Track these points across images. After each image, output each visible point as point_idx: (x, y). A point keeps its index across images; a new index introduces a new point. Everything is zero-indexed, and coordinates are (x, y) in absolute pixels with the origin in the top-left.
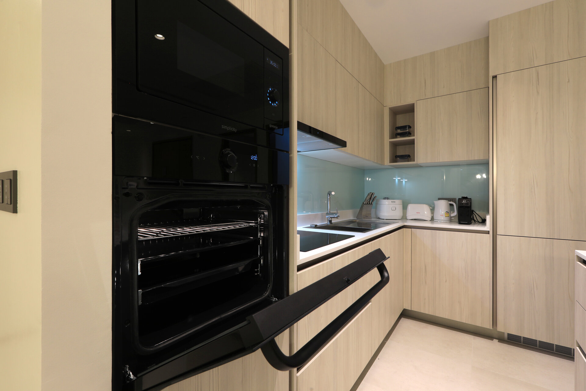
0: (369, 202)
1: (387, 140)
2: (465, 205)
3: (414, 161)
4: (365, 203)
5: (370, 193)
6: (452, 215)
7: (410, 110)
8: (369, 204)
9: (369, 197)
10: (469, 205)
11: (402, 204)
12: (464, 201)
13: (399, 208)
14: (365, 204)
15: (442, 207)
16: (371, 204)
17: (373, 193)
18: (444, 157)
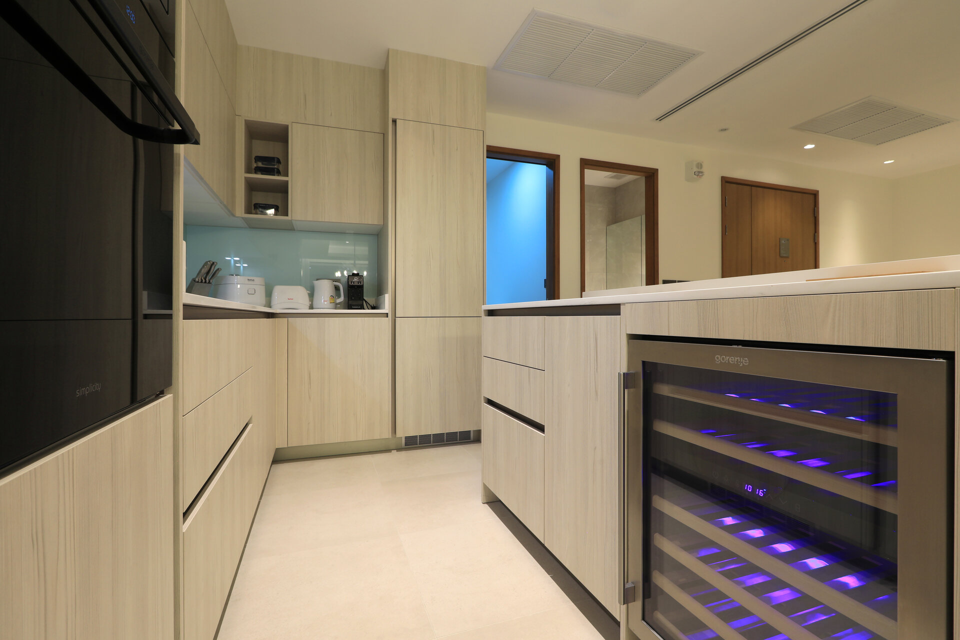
0: (205, 279)
1: (241, 175)
2: (357, 284)
3: (287, 216)
4: (197, 280)
5: (209, 261)
6: (338, 301)
7: (280, 135)
8: (205, 282)
9: (206, 270)
10: (362, 284)
11: (264, 284)
12: (356, 279)
13: (261, 291)
14: (198, 282)
15: (325, 289)
16: (209, 282)
17: (213, 263)
18: (330, 215)
